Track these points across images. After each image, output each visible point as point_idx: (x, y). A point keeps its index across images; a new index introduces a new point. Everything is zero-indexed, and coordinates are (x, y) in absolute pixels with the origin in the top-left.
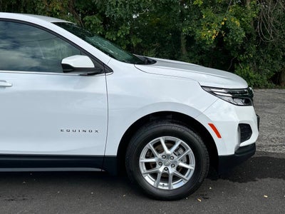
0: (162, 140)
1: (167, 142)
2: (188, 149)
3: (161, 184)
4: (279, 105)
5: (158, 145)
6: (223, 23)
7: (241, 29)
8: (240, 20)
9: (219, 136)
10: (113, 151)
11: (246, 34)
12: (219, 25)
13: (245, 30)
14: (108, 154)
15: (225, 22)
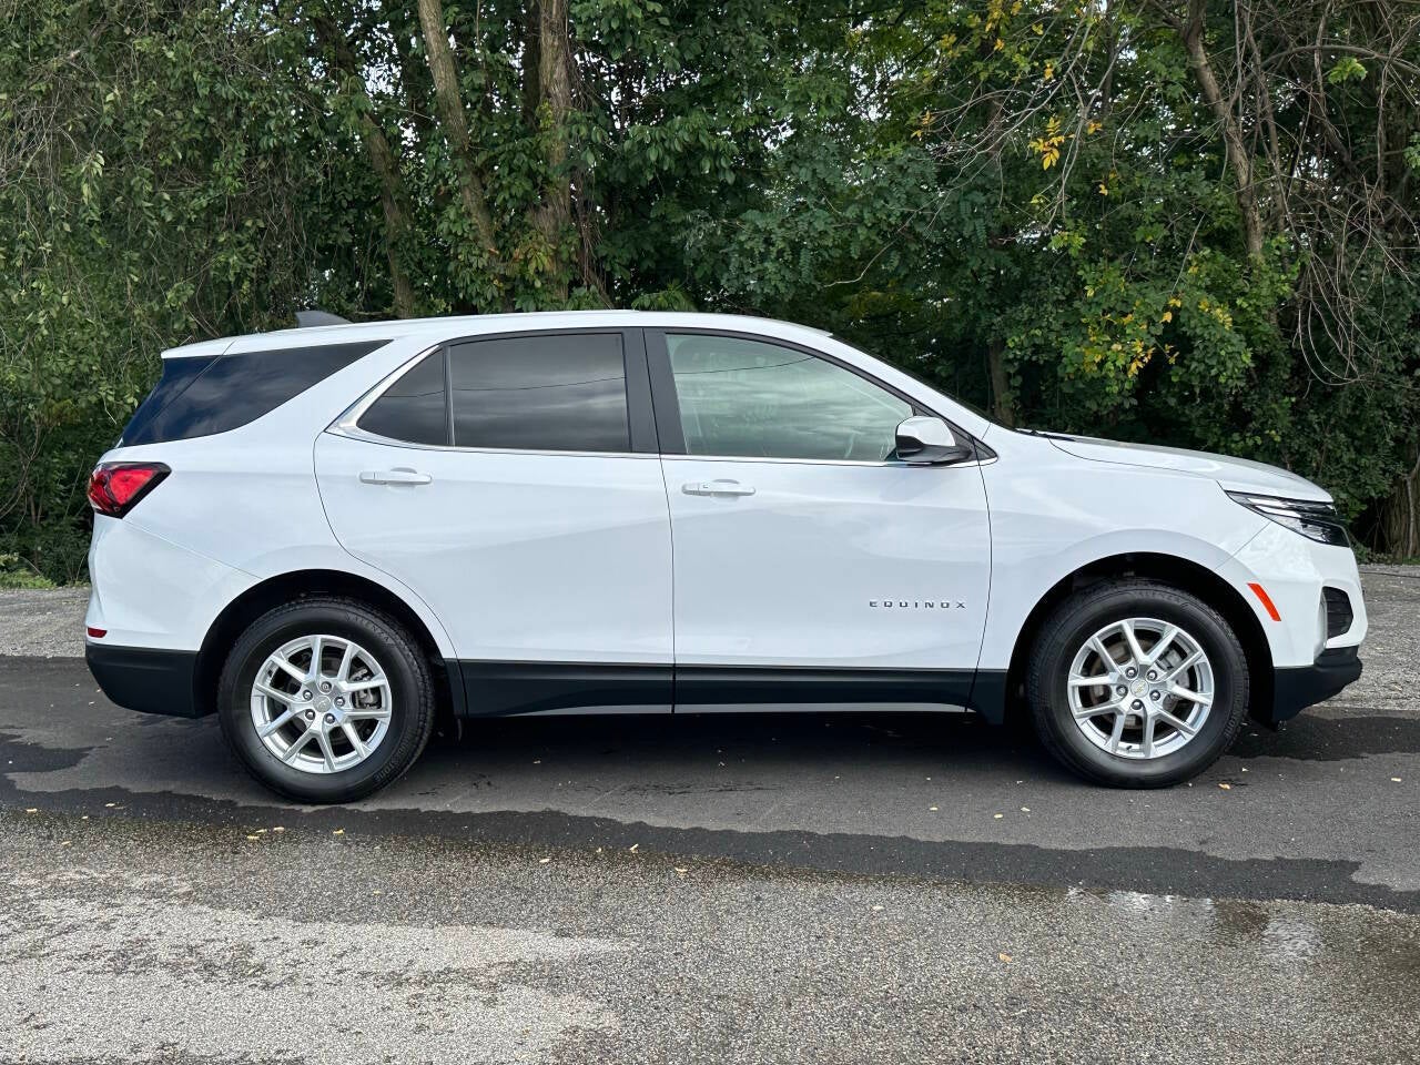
0: (1128, 626)
1: (1139, 634)
2: (1193, 650)
3: (1124, 745)
4: (1397, 606)
5: (1116, 640)
6: (1168, 317)
7: (1236, 339)
8: (1233, 305)
9: (1275, 616)
10: (998, 657)
11: (1255, 357)
12: (1151, 322)
13: (1250, 343)
14: (986, 665)
15: (1176, 311)
